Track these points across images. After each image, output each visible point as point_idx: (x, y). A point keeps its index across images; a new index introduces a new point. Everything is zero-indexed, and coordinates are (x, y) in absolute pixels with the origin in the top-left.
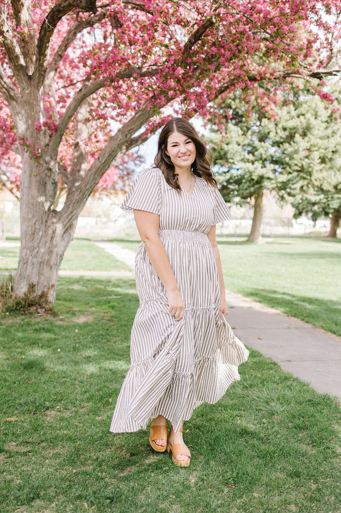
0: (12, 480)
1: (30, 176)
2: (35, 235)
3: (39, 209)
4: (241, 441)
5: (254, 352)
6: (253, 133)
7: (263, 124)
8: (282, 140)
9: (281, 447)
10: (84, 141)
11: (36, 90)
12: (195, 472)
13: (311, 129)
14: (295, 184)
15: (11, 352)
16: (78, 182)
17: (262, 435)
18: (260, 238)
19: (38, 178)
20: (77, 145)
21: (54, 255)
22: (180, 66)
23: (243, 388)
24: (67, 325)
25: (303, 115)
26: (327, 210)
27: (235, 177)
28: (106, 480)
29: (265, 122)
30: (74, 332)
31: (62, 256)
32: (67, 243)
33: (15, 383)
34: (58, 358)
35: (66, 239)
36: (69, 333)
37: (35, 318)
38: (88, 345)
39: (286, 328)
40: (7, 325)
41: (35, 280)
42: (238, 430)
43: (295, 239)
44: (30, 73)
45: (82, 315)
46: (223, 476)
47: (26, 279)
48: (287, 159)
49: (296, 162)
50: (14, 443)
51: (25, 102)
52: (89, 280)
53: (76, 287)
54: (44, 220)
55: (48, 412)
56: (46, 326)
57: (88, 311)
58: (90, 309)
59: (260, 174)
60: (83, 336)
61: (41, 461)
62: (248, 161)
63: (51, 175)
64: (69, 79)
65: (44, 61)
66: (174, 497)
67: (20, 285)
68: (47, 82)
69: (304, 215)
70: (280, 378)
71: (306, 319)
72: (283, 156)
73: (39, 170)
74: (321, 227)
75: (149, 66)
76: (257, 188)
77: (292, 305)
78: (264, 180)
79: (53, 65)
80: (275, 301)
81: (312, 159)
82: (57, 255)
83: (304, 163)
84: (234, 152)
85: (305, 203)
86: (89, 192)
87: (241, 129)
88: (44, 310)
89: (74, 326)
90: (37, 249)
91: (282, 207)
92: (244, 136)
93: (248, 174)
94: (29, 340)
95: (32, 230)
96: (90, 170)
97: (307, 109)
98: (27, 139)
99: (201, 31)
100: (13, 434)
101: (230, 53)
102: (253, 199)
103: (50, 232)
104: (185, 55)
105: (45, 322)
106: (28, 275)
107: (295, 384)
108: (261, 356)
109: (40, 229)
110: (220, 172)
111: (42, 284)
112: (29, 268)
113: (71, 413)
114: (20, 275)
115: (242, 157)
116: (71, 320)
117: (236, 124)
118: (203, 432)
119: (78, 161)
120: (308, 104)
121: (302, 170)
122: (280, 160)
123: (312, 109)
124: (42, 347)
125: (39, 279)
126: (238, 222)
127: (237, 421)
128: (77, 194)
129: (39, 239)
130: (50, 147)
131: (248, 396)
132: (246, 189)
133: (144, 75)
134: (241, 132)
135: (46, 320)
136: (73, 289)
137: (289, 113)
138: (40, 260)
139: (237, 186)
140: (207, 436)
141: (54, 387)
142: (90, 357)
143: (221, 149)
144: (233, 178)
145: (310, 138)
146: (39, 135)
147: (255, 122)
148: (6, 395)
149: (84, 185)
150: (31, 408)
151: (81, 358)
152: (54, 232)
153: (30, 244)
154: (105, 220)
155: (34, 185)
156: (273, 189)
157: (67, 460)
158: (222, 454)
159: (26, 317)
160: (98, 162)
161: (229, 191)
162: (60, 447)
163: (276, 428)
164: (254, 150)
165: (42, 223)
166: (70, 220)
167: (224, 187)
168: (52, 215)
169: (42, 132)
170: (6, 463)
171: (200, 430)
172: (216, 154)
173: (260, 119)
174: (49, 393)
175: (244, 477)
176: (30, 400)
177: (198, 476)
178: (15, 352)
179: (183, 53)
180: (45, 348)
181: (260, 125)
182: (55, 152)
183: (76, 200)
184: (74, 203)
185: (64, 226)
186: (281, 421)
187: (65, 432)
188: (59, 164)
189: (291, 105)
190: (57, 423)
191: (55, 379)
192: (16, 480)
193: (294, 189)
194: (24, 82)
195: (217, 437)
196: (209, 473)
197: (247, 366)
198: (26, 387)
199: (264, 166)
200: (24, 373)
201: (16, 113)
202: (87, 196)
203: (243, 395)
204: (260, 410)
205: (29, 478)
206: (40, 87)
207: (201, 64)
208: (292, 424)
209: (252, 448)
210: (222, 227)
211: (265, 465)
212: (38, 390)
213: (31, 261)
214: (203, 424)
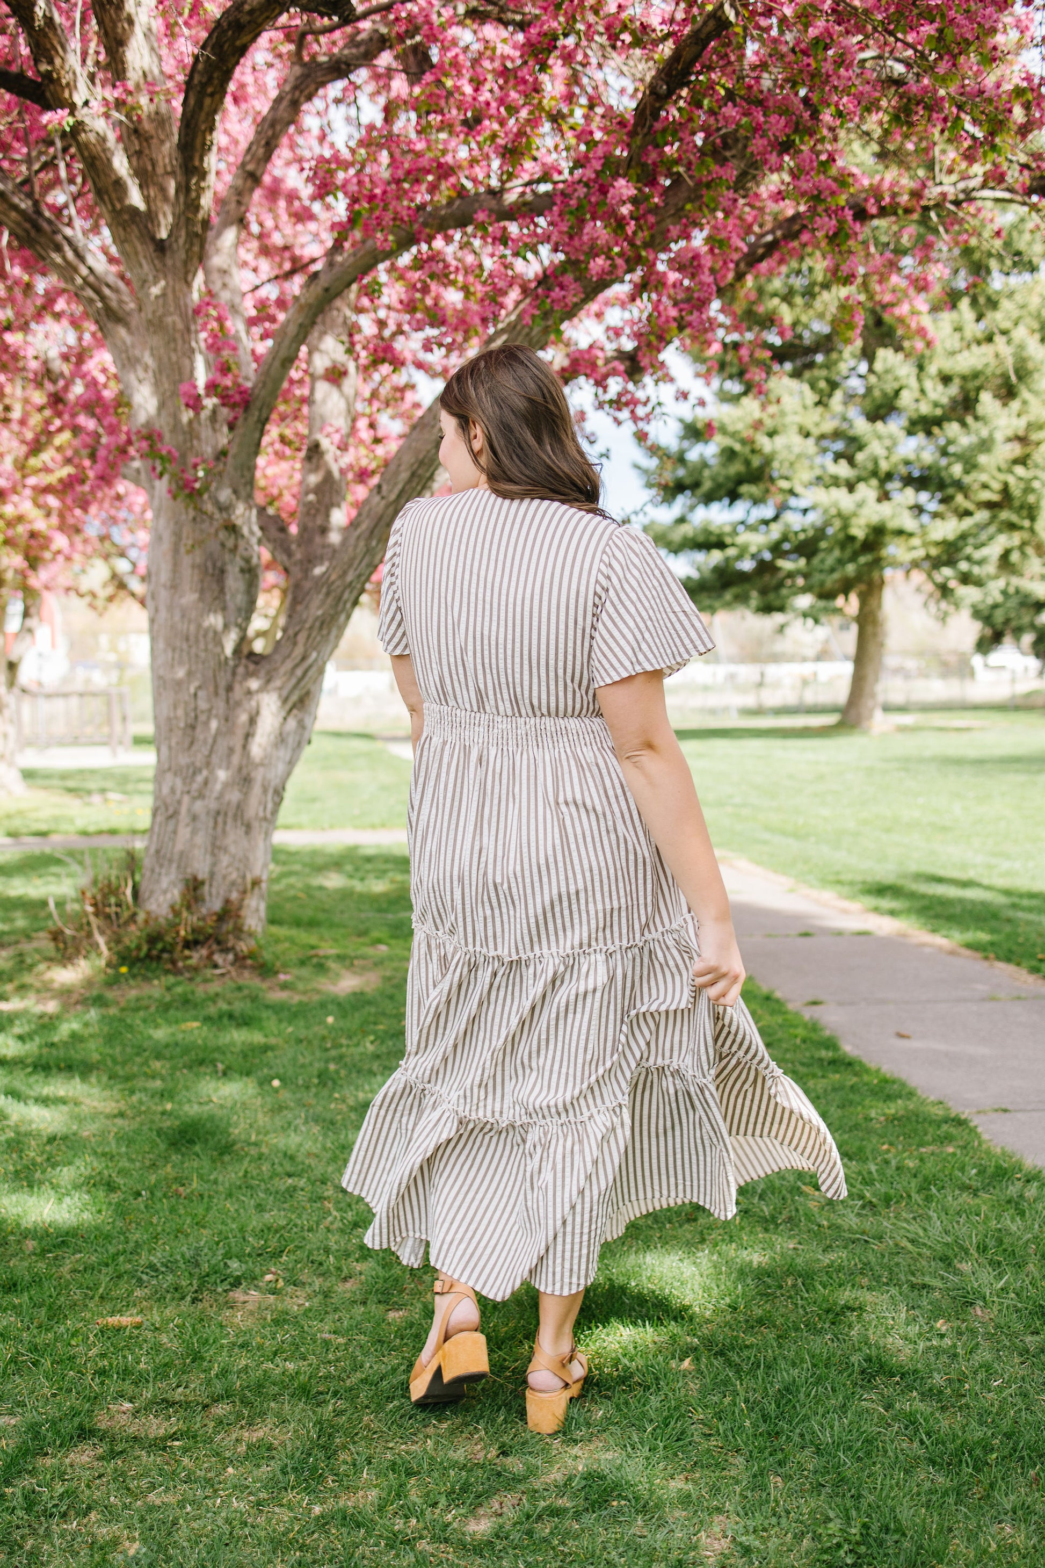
0: (115, 1542)
1: (176, 550)
2: (199, 729)
3: (206, 650)
4: (870, 1401)
5: (886, 1081)
6: (850, 397)
7: (878, 366)
8: (939, 412)
9: (1006, 1425)
10: (336, 437)
11: (180, 286)
12: (718, 1518)
13: (1029, 373)
14: (983, 545)
15: (133, 1092)
16: (321, 564)
17: (938, 1380)
18: (878, 715)
19: (198, 557)
20: (315, 452)
21: (257, 790)
22: (624, 177)
23: (863, 1207)
24: (300, 1004)
25: (1004, 333)
27: (796, 533)
28: (422, 1545)
29: (885, 360)
30: (322, 1022)
31: (279, 793)
32: (294, 750)
33: (138, 1194)
34: (272, 1110)
35: (292, 741)
36: (308, 1028)
37: (206, 981)
38: (366, 1067)
39: (983, 1000)
40: (123, 1004)
41: (201, 868)
42: (853, 1359)
43: (983, 714)
44: (163, 234)
45: (347, 968)
46: (817, 1537)
47: (174, 865)
48: (957, 470)
49: (984, 477)
50: (127, 1405)
51: (150, 322)
52: (369, 859)
53: (334, 881)
54: (222, 684)
55: (238, 1295)
56: (238, 1007)
57: (363, 957)
58: (370, 951)
59: (875, 519)
60: (350, 1037)
61: (209, 1470)
62: (835, 482)
63: (236, 547)
64: (287, 255)
65: (200, 190)
67: (158, 881)
68: (216, 258)
69: (1008, 640)
70: (982, 1172)
72: (944, 462)
73: (202, 531)
75: (526, 185)
76: (866, 564)
77: (994, 923)
78: (887, 539)
79: (233, 206)
80: (939, 909)
81: (1036, 466)
82: (265, 790)
83: (1011, 480)
84: (792, 458)
85: (1013, 603)
86: (355, 593)
87: (813, 386)
88: (231, 957)
89: (323, 1005)
90: (205, 773)
91: (943, 618)
92: (820, 409)
93: (837, 524)
94: (186, 1050)
95: (187, 714)
96: (354, 526)
97: (1015, 314)
98: (160, 436)
99: (687, 55)
100: (126, 1373)
101: (783, 122)
102: (854, 600)
103: (243, 718)
104: (638, 140)
105: (240, 995)
106: (182, 853)
107: (1032, 1191)
108: (911, 1094)
109: (210, 710)
110: (752, 520)
111: (224, 877)
112: (184, 832)
113: (309, 1298)
114: (158, 852)
115: (818, 472)
116: (314, 985)
117: (796, 374)
118: (738, 1371)
119: (319, 502)
120: (1018, 297)
121: (1004, 500)
122: (933, 472)
123: (1030, 314)
124: (225, 1073)
125: (214, 864)
126: (807, 669)
128: (317, 599)
129: (210, 741)
130: (230, 460)
131: (880, 1238)
132: (832, 570)
133: (510, 214)
134: (811, 397)
135: (239, 989)
136: (321, 888)
137: (958, 329)
138: (213, 805)
139: (802, 562)
140: (752, 1384)
141: (260, 1208)
143: (753, 451)
144: (791, 536)
145: (1025, 403)
146: (195, 425)
147: (852, 363)
148: (108, 1237)
149: (338, 571)
150: (184, 1283)
151: (344, 1107)
152: (252, 721)
153: (183, 760)
155: (188, 575)
156: (915, 564)
157: (295, 1469)
158: (807, 1452)
159: (180, 978)
160: (377, 499)
161: (779, 576)
162: (271, 1420)
163: (984, 1355)
164: (854, 446)
165: (216, 693)
166: (300, 680)
167: (764, 567)
168: (246, 667)
169: (205, 414)
170: (100, 1477)
171: (729, 1363)
172: (736, 468)
173: (868, 354)
174: (242, 1230)
175: (890, 1539)
176: (183, 1256)
177: (730, 1533)
178: (145, 1090)
179: (631, 134)
180: (237, 1076)
181: (871, 370)
182: (246, 473)
183: (317, 618)
184: (311, 628)
185: (285, 701)
186: (997, 1327)
187: (290, 1366)
188: (262, 510)
189: (964, 303)
190: (266, 1332)
191: (263, 1180)
192: (127, 1543)
193: (980, 563)
194: (144, 262)
195: (787, 1389)
196: (766, 1523)
197: (869, 1131)
198: (173, 1210)
199: (885, 496)
200: (167, 1159)
201: (127, 361)
202: (349, 605)
203: (863, 1233)
204: (924, 1286)
205: (169, 1534)
206: (194, 275)
207: (689, 166)
208: (1036, 1338)
209: (906, 1428)
210: (760, 685)
211: (960, 1494)
212: (209, 1218)
213: (189, 810)
214: (736, 1338)
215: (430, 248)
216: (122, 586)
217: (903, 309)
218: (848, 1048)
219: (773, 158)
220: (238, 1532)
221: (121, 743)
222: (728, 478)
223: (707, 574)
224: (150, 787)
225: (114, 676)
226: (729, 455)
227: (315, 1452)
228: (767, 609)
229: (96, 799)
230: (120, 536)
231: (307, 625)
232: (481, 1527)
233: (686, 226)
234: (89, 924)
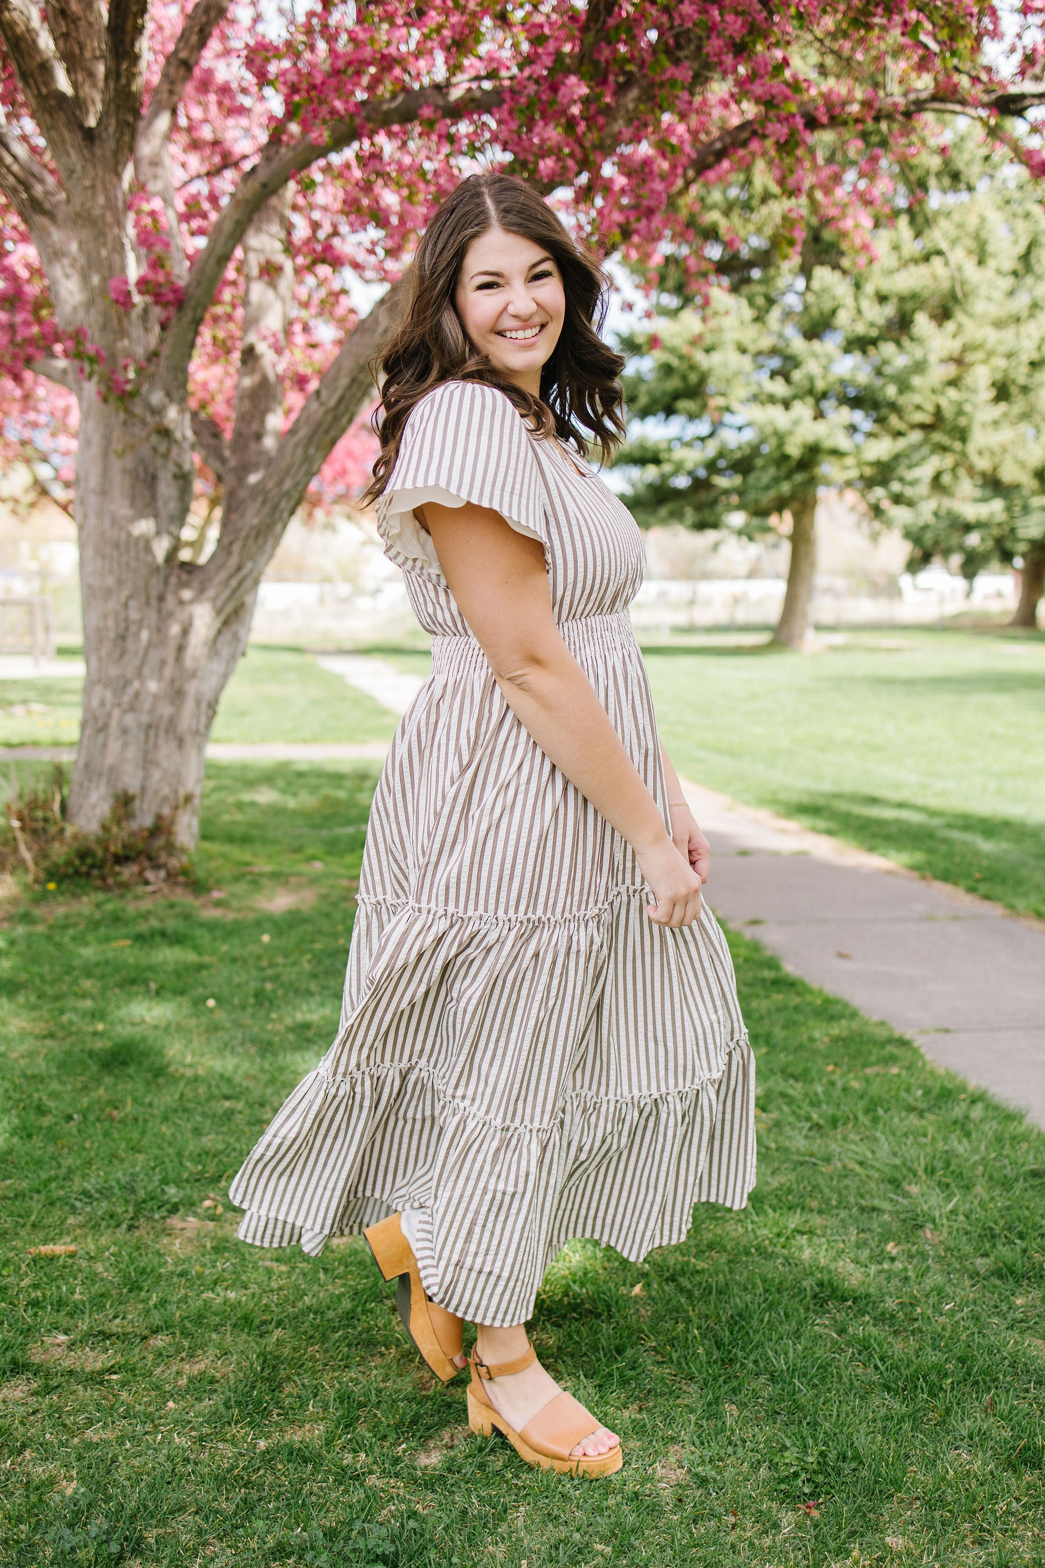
0: (51, 1482)
1: (105, 455)
2: (129, 640)
3: (137, 559)
4: (821, 1325)
5: (829, 1001)
6: (788, 314)
7: (815, 284)
8: (874, 333)
9: (959, 1350)
10: (271, 340)
11: (110, 177)
12: (674, 1448)
13: (965, 296)
14: (916, 465)
15: (62, 1012)
16: (257, 470)
17: (890, 1304)
18: (810, 634)
19: (129, 462)
20: (249, 354)
21: (189, 704)
22: (576, 72)
23: (810, 1129)
24: (235, 922)
25: (940, 253)
26: (1009, 545)
27: (732, 451)
28: (372, 1480)
29: (822, 278)
30: (258, 941)
31: (212, 707)
32: (227, 663)
33: (70, 1118)
34: (207, 1030)
35: (225, 652)
36: (243, 946)
37: (137, 898)
38: (303, 987)
39: (921, 919)
40: (51, 921)
41: (131, 781)
42: (805, 1284)
43: (912, 634)
44: (92, 122)
45: (282, 886)
46: (773, 1466)
47: (104, 780)
48: (891, 391)
49: (917, 399)
50: (62, 1338)
51: (78, 214)
52: (300, 775)
53: (265, 796)
54: (154, 593)
55: (175, 1222)
56: (171, 924)
57: (298, 874)
58: (305, 868)
59: (810, 438)
60: (286, 956)
61: (148, 1404)
62: (772, 399)
63: (169, 451)
64: (217, 149)
65: (132, 75)
66: (608, 1550)
67: (86, 796)
68: (146, 148)
69: (937, 561)
70: (927, 1093)
71: (983, 888)
72: (878, 383)
73: (133, 435)
74: (986, 597)
75: (472, 81)
76: (800, 483)
77: (931, 843)
78: (822, 458)
79: (165, 95)
80: (875, 829)
81: (968, 388)
82: (198, 703)
83: (944, 403)
84: (729, 374)
85: (943, 524)
86: (293, 502)
87: (751, 303)
88: (162, 874)
89: (258, 924)
90: (136, 684)
91: (874, 537)
92: (758, 326)
93: (773, 442)
94: (117, 969)
95: (117, 625)
96: (292, 432)
97: (952, 234)
98: (87, 335)
100: (60, 1304)
101: (739, 22)
102: (788, 517)
103: (175, 629)
104: (590, 36)
105: (170, 912)
106: (112, 769)
107: (977, 1112)
108: (854, 1015)
109: (141, 621)
110: (687, 436)
111: (156, 792)
112: (114, 746)
114: (87, 766)
115: (754, 389)
116: (249, 902)
117: (735, 289)
118: (690, 1294)
119: (254, 407)
120: (956, 217)
121: (937, 422)
122: (868, 392)
123: (968, 234)
124: (158, 993)
125: (146, 778)
126: (739, 587)
127: (801, 1249)
128: (253, 508)
129: (141, 652)
130: (163, 362)
131: (829, 1160)
132: (767, 488)
133: (456, 112)
134: (748, 313)
135: (172, 906)
136: (254, 804)
137: (896, 248)
138: (145, 719)
139: (737, 480)
140: (704, 1310)
141: (197, 1132)
142: (307, 1026)
143: (690, 367)
144: (727, 453)
145: (960, 324)
146: (126, 324)
147: (790, 279)
148: (39, 1163)
149: (275, 480)
150: (120, 1210)
151: (282, 1029)
152: (185, 632)
153: (114, 671)
154: (344, 589)
155: (119, 482)
156: (849, 484)
157: (238, 1403)
158: (763, 1379)
159: (110, 895)
160: (315, 405)
161: (713, 494)
162: (212, 1351)
163: (935, 1278)
164: (790, 364)
165: (148, 603)
166: (235, 591)
167: (699, 485)
168: (179, 577)
169: (135, 313)
170: (34, 1413)
171: (681, 1289)
172: (674, 383)
173: (806, 271)
174: (179, 1154)
175: (847, 1467)
176: (118, 1181)
177: (686, 1464)
178: (75, 1010)
179: (584, 29)
180: (169, 995)
181: (808, 288)
182: (180, 376)
183: (252, 528)
184: (247, 538)
185: (219, 612)
186: (947, 1249)
187: (232, 1295)
188: (195, 415)
189: (903, 221)
190: (206, 1260)
191: (199, 1103)
192: (64, 1483)
193: (913, 483)
194: (72, 151)
195: (740, 1315)
196: (722, 1452)
197: (815, 1052)
198: (106, 1134)
199: (819, 415)
200: (99, 1082)
201: (53, 254)
202: (285, 514)
203: (812, 1155)
204: (874, 1209)
205: (109, 1472)
206: (125, 166)
207: (642, 64)
208: (985, 1261)
209: (860, 1353)
210: (692, 602)
211: (915, 1419)
212: (144, 1142)
213: (120, 724)
214: (688, 1263)
215: (373, 144)
216: (44, 492)
217: (848, 224)
218: (790, 968)
219: (729, 60)
220: (180, 1469)
221: (44, 653)
222: (664, 393)
223: (641, 488)
224: (77, 698)
225: (36, 585)
226: (667, 370)
227: (259, 1384)
228: (701, 526)
229: (19, 710)
230: (42, 440)
231: (243, 534)
232: (432, 1460)
233: (638, 128)
234: (15, 839)
